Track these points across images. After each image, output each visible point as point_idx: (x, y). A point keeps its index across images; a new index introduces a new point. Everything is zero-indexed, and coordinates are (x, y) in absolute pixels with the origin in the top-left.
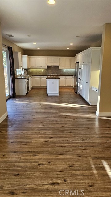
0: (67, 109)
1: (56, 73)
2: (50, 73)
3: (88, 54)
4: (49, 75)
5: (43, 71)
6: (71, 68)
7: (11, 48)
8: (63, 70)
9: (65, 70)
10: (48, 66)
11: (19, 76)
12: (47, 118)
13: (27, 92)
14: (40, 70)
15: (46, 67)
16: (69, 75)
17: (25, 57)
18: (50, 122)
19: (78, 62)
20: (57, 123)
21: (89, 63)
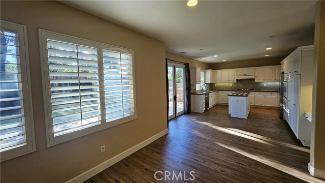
0: (247, 143)
1: (250, 88)
2: (241, 88)
3: (295, 59)
4: (239, 90)
5: (231, 85)
6: (275, 81)
7: (188, 64)
8: (262, 84)
9: (265, 84)
10: (237, 80)
11: (198, 91)
12: (208, 148)
13: (205, 109)
14: (227, 84)
15: (235, 81)
16: (271, 90)
17: (209, 72)
18: (208, 156)
19: (283, 73)
20: (216, 161)
21: (298, 73)
